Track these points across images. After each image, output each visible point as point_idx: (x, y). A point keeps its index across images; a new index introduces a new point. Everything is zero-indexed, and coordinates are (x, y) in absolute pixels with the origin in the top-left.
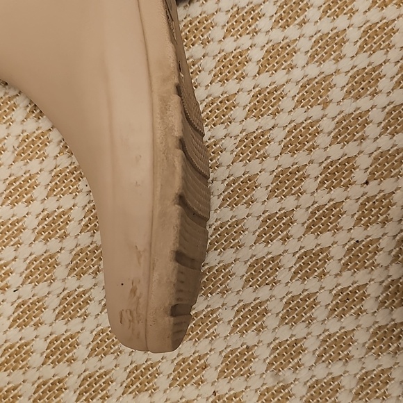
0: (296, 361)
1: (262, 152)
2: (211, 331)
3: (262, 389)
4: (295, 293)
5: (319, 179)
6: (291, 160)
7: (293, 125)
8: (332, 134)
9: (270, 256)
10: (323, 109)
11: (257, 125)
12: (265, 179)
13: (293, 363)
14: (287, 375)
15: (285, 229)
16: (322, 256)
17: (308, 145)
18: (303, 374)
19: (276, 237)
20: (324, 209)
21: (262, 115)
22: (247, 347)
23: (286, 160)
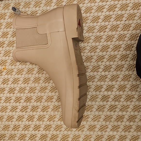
0: (102, 60)
1: (102, 11)
2: (84, 51)
3: (93, 66)
4: (105, 45)
5: (115, 19)
6: (109, 13)
7: (110, 5)
8: (119, 8)
9: (100, 36)
10: (118, 2)
11: (102, 4)
12: (102, 17)
13: (102, 61)
14: (100, 63)
15: (105, 30)
16: (112, 37)
17: (113, 10)
18: (104, 63)
19: (102, 31)
20: (115, 26)
21: (104, 2)
22: (92, 56)
23: (108, 13)
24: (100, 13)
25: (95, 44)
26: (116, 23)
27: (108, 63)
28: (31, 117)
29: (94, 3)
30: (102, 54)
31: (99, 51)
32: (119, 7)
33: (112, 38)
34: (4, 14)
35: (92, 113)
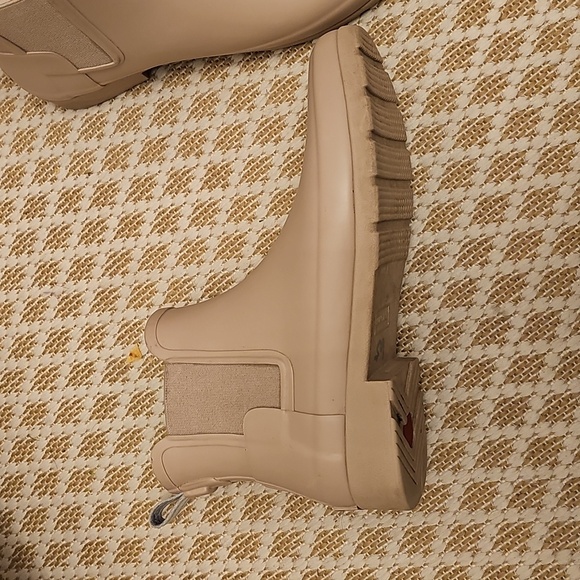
24: (491, 105)
25: (480, 232)
26: (560, 139)
27: (541, 305)
28: (247, 542)
29: (462, 70)
30: (513, 268)
31: (502, 258)
32: (568, 72)
33: (548, 203)
34: (122, 149)
35: (492, 514)
